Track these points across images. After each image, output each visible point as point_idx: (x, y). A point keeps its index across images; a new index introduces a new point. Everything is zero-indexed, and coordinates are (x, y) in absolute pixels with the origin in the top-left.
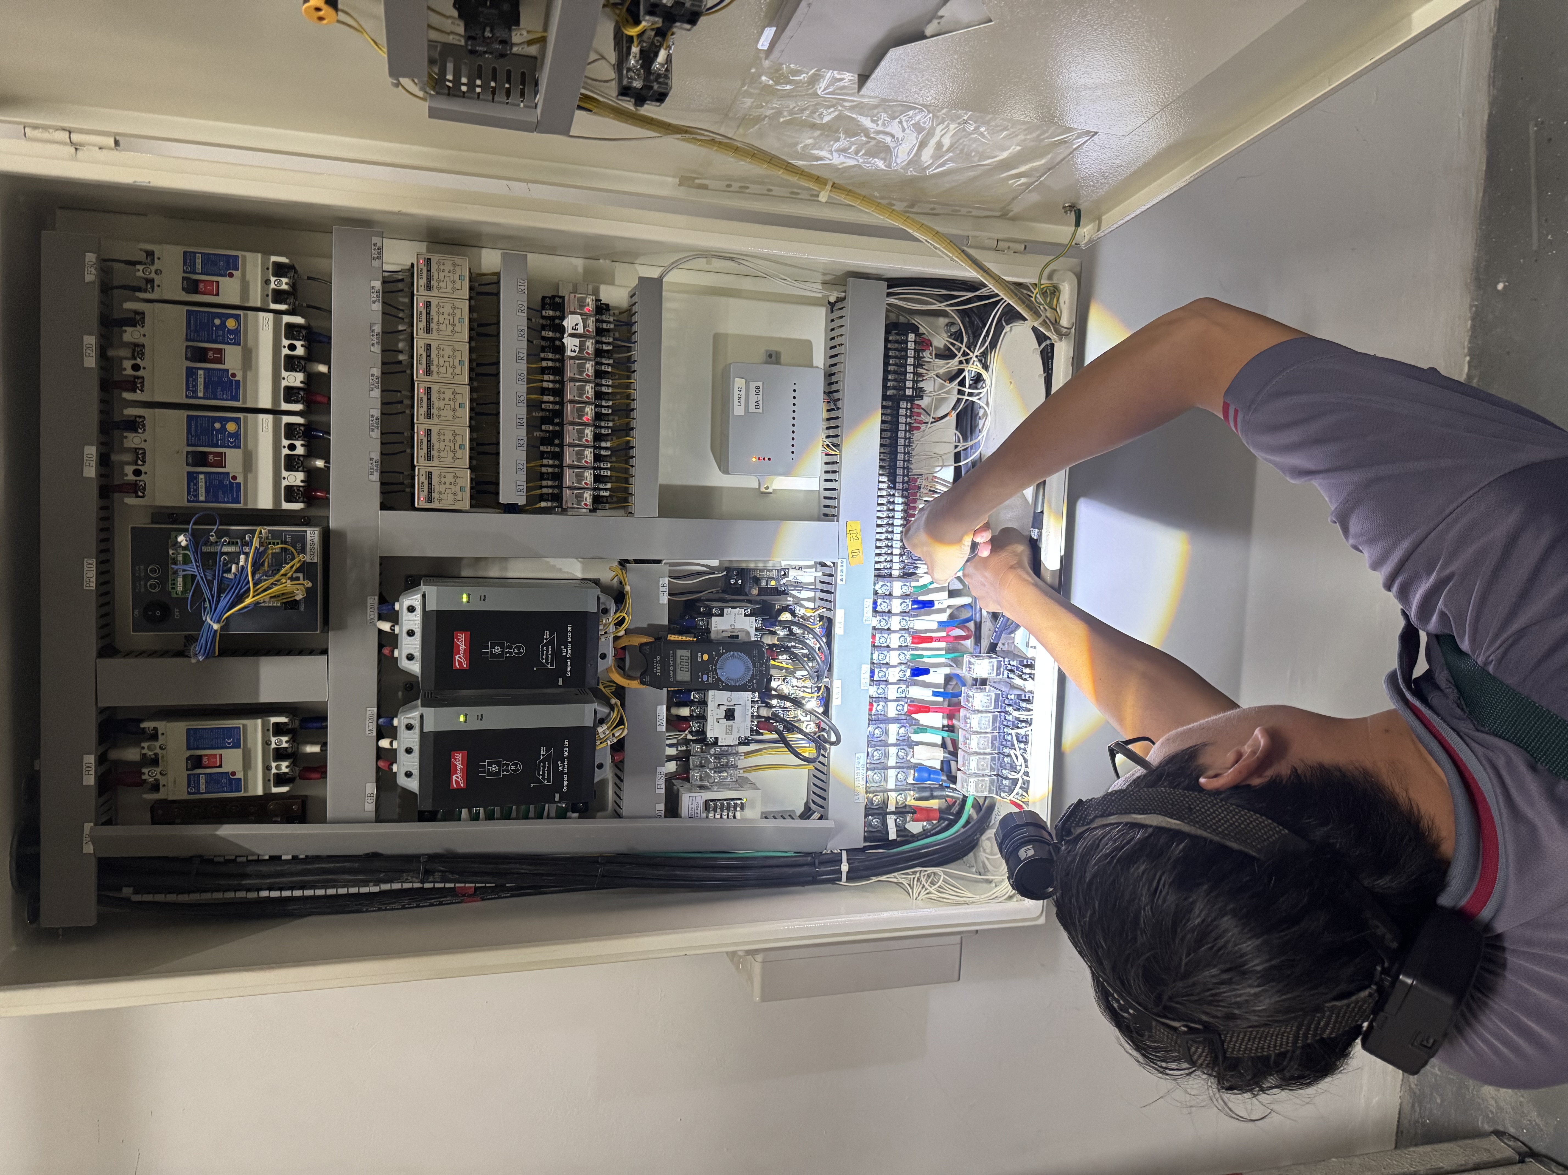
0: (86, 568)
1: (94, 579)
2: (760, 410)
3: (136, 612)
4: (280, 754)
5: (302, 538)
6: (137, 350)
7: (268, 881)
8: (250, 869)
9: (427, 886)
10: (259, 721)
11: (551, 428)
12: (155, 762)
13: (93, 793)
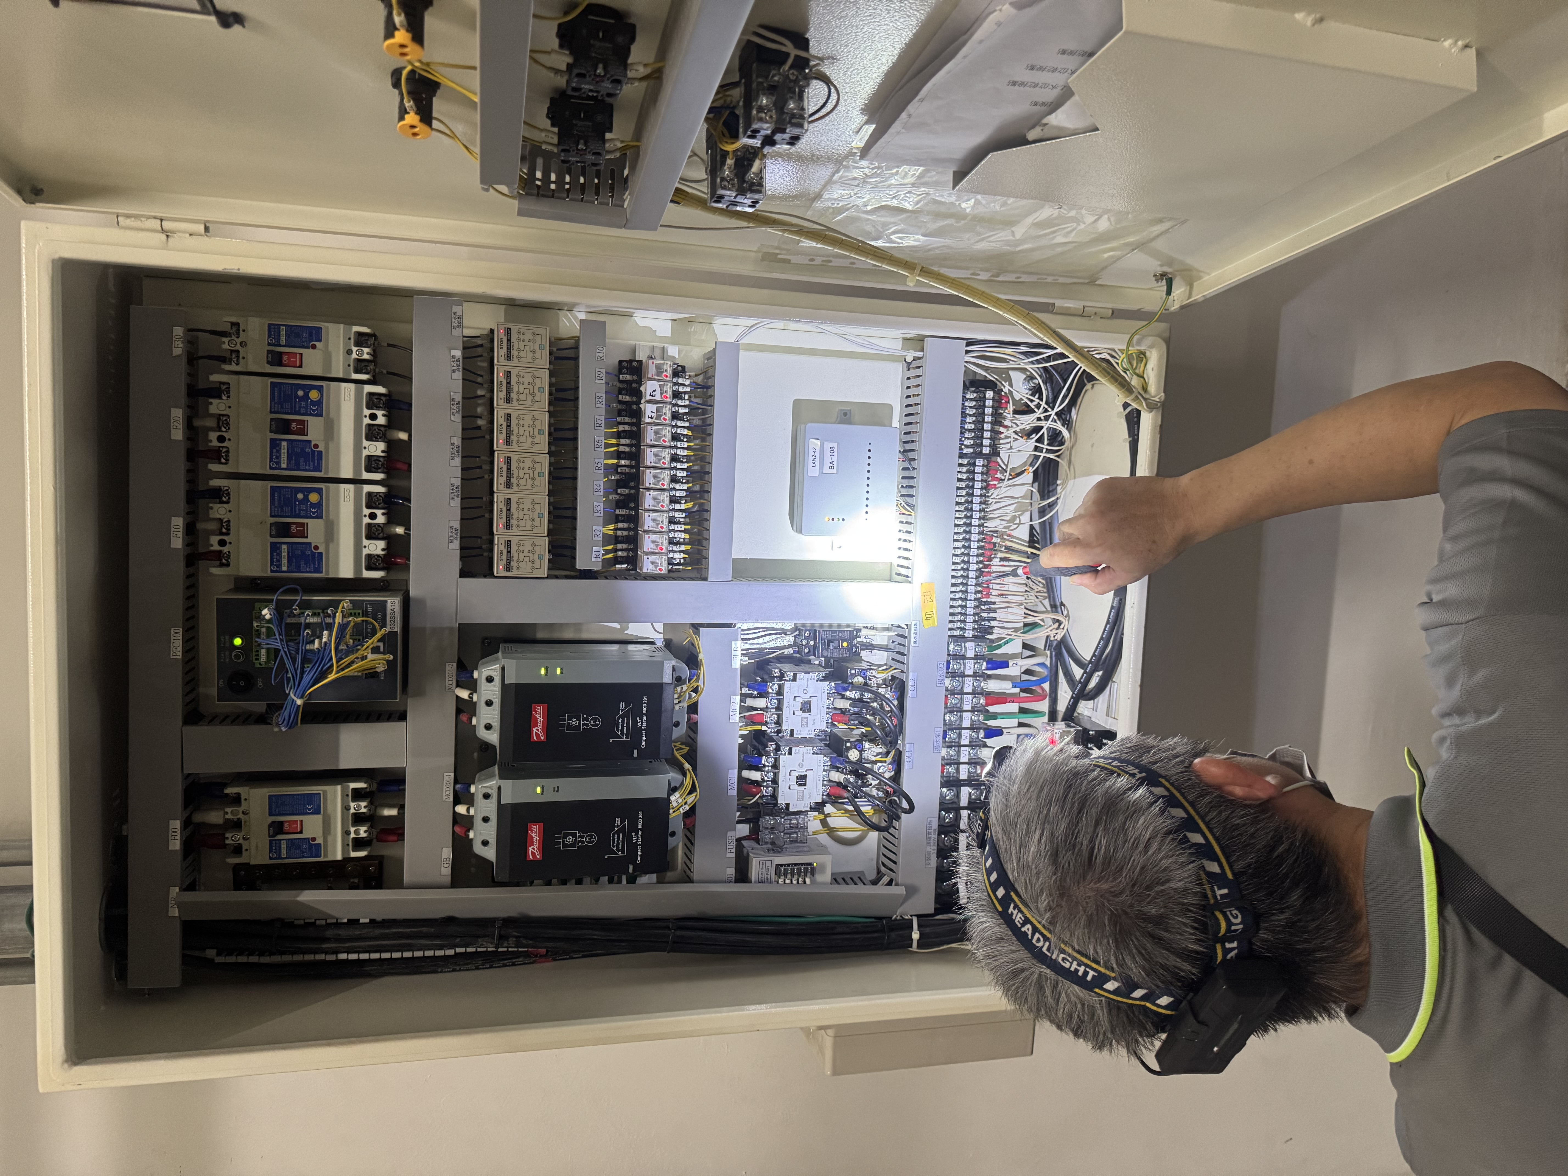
0: (172, 638)
1: (180, 649)
2: (835, 471)
3: (221, 682)
4: (358, 819)
5: (382, 607)
6: (222, 421)
7: (347, 945)
8: (329, 933)
9: (500, 950)
10: (339, 787)
11: (627, 491)
12: (237, 825)
13: (180, 857)
